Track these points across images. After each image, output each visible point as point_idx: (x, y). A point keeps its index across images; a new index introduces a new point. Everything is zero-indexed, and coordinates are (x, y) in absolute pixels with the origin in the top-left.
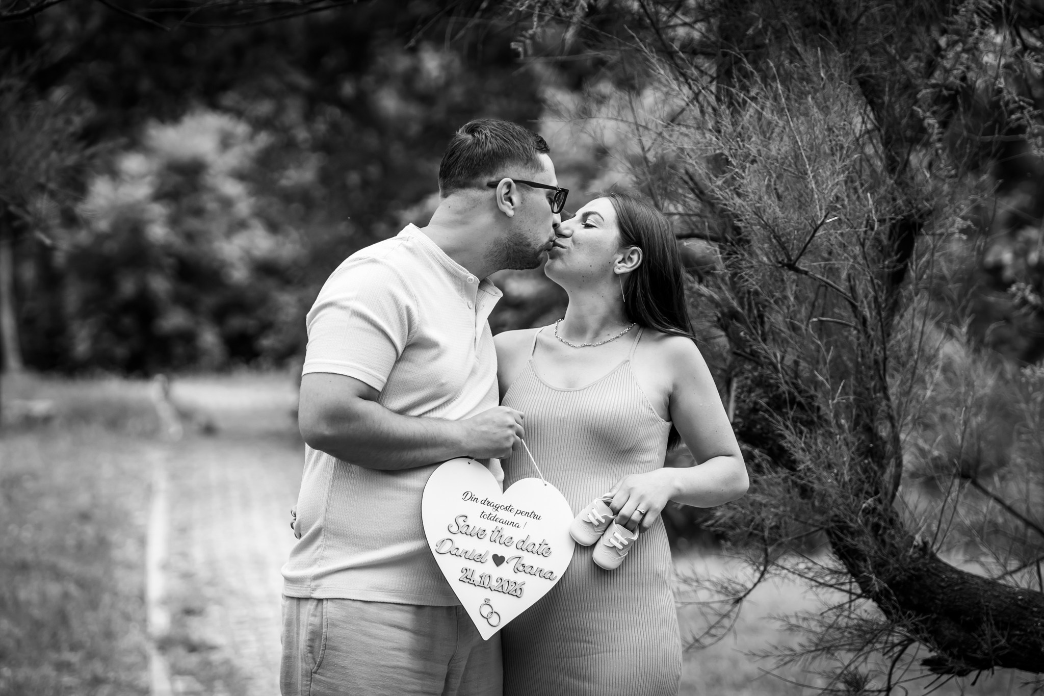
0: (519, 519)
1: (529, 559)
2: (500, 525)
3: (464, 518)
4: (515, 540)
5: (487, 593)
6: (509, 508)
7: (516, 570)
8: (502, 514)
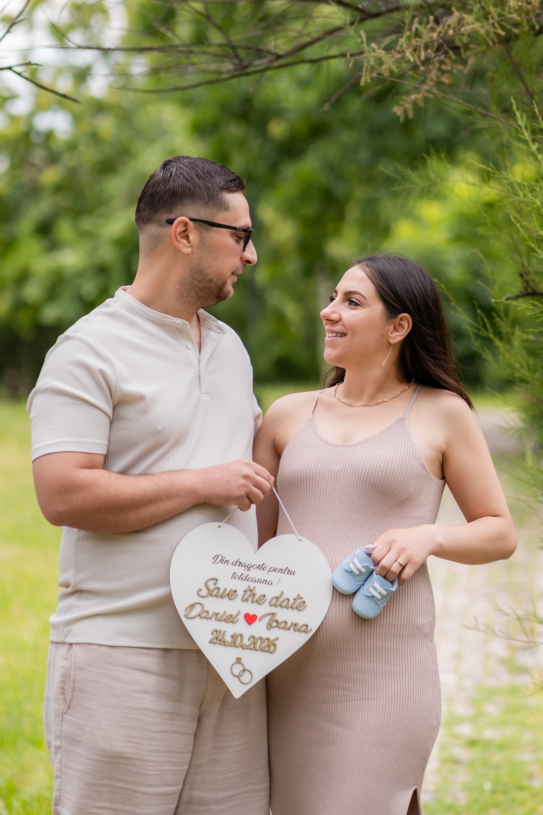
0: (273, 576)
1: (283, 615)
2: (252, 585)
3: (214, 581)
4: (268, 598)
5: (238, 652)
6: (261, 567)
7: (269, 626)
8: (255, 574)
